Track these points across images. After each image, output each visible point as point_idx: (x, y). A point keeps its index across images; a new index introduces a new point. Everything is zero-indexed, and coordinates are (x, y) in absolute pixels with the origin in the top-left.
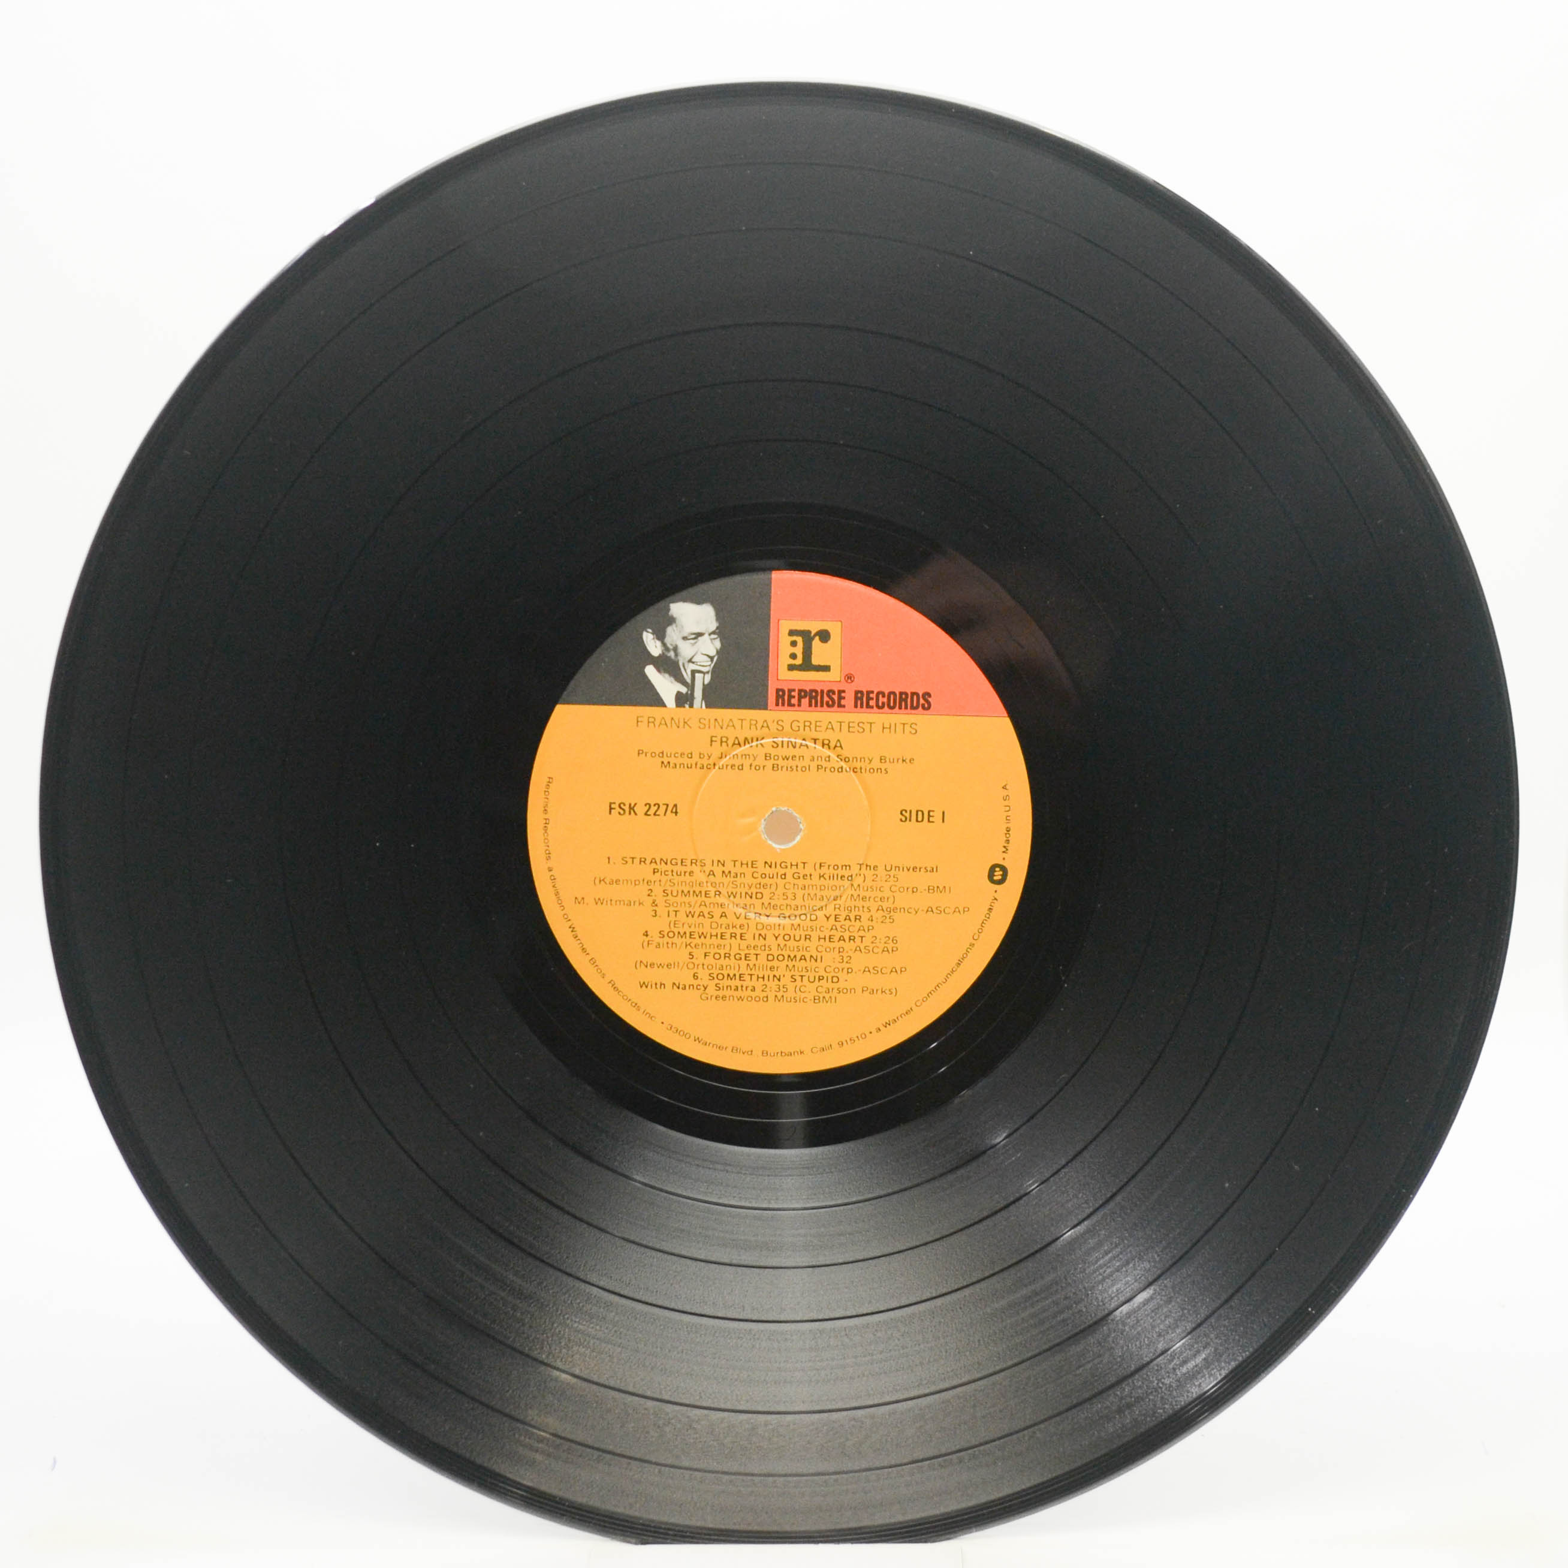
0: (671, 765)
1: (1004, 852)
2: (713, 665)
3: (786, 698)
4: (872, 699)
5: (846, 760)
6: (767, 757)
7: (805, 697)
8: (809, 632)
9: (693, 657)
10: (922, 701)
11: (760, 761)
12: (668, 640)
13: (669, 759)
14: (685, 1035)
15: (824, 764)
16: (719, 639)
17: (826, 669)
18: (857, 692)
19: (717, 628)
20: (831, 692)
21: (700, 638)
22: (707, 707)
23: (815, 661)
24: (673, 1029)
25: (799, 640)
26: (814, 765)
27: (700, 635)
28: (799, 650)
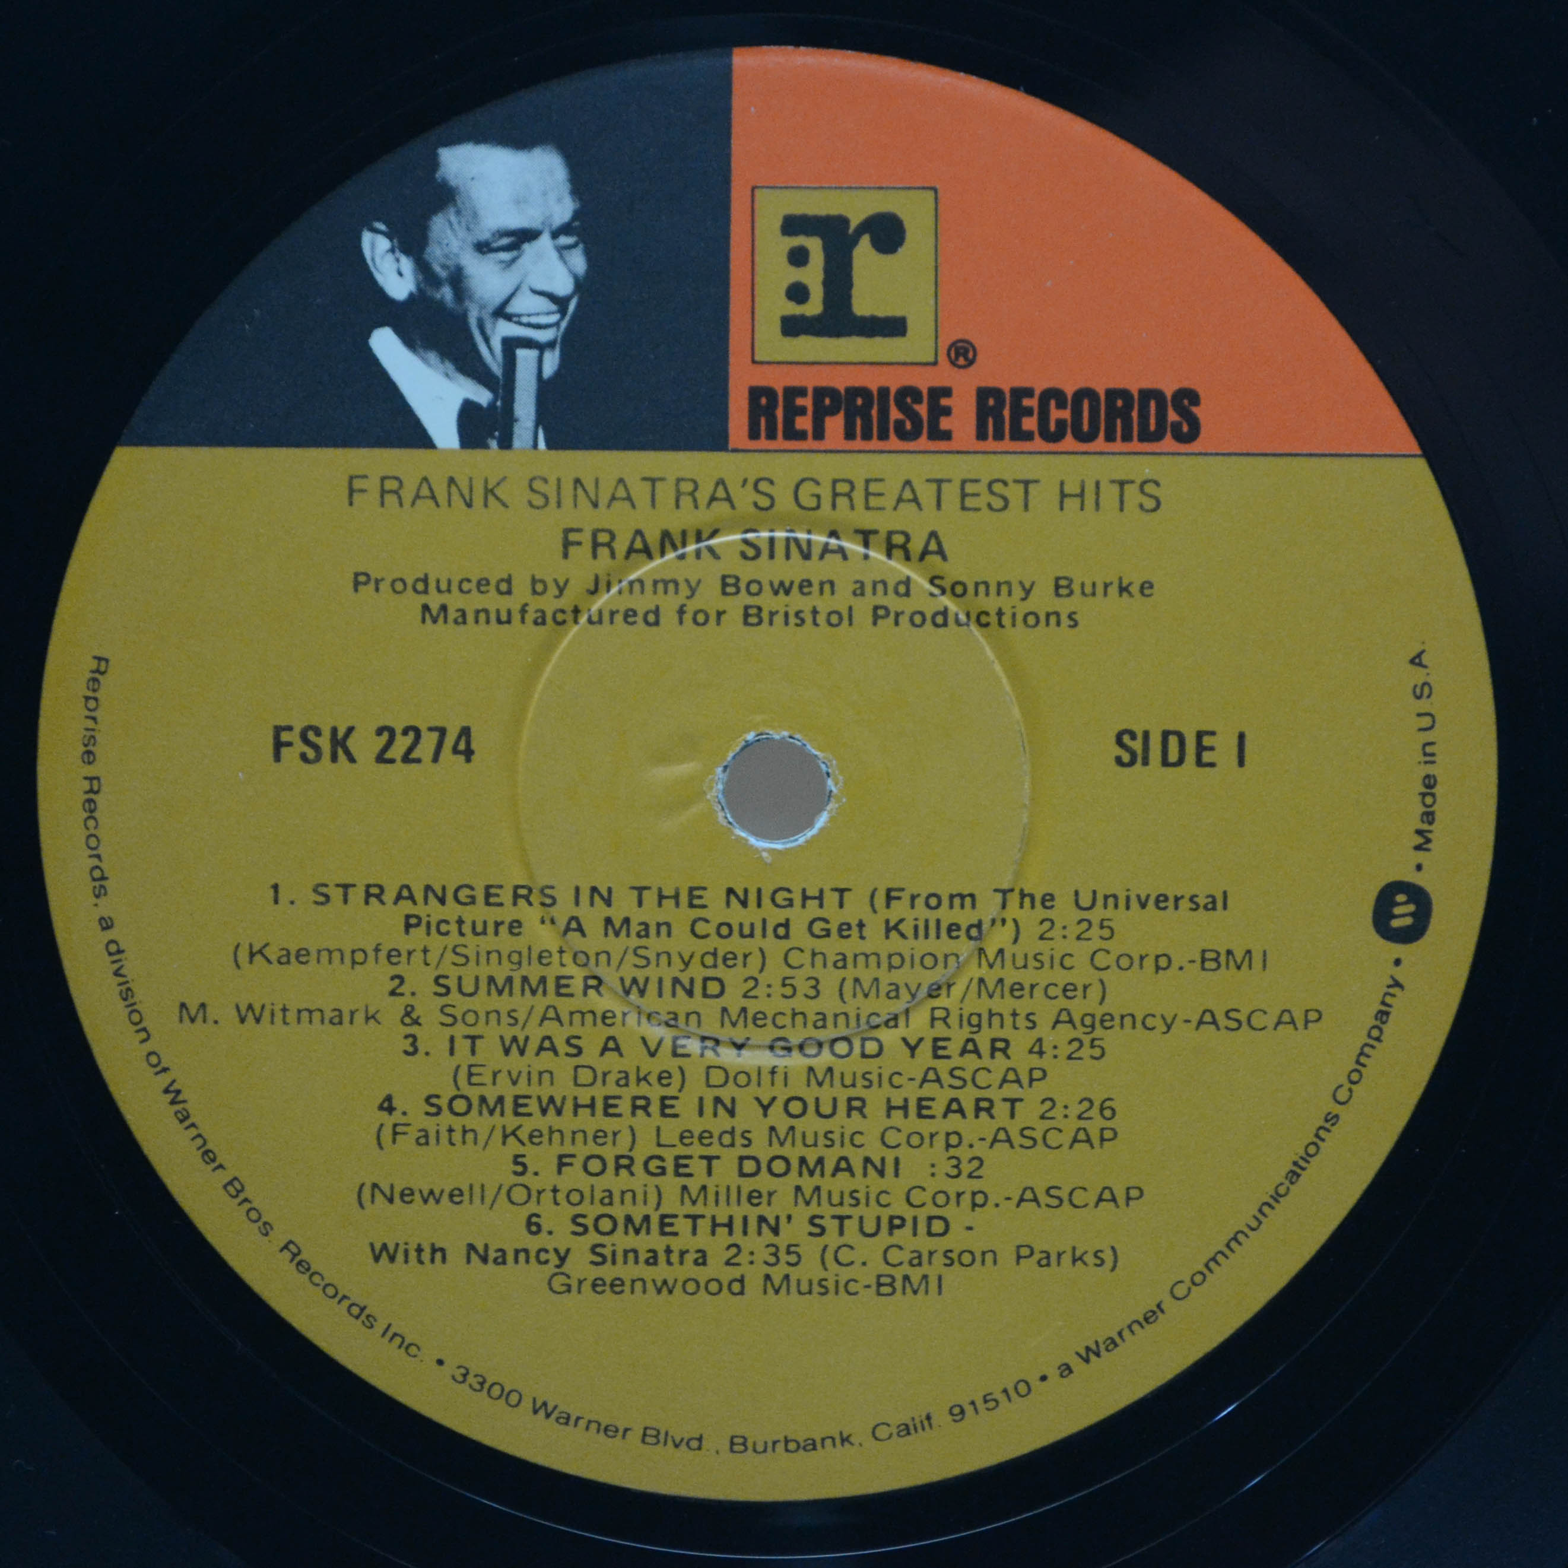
0: (452, 614)
1: (1418, 848)
2: (564, 324)
3: (780, 413)
4: (1029, 412)
5: (958, 590)
6: (728, 585)
7: (833, 411)
8: (844, 221)
9: (507, 301)
10: (1172, 416)
11: (709, 598)
12: (435, 254)
13: (444, 599)
14: (505, 1395)
15: (893, 602)
16: (581, 246)
17: (894, 327)
18: (983, 394)
19: (577, 215)
20: (909, 393)
21: (526, 246)
22: (551, 445)
23: (862, 305)
24: (471, 1379)
25: (814, 245)
26: (863, 608)
27: (524, 236)
28: (813, 275)
